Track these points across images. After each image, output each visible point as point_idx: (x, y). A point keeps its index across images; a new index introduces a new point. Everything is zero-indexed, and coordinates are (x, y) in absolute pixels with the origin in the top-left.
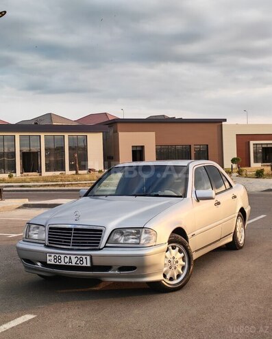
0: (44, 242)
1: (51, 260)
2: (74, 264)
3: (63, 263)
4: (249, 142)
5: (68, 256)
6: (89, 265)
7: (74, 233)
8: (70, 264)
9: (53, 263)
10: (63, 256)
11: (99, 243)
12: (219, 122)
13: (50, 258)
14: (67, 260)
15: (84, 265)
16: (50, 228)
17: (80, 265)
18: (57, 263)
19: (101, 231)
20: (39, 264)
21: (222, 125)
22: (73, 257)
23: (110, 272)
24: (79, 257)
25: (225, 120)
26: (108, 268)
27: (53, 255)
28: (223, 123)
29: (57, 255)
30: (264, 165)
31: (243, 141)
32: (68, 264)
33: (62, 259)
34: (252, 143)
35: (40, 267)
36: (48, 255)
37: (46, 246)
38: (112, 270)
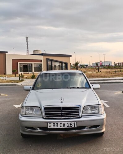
0: (42, 116)
1: (50, 126)
2: (66, 127)
3: (59, 127)
4: (18, 63)
5: (63, 123)
6: (76, 126)
7: (63, 110)
8: (64, 127)
9: (52, 127)
10: (59, 123)
11: (78, 114)
12: (4, 53)
13: (50, 125)
14: (62, 125)
16: (45, 108)
17: (70, 127)
18: (55, 127)
19: (79, 108)
20: (38, 129)
21: (5, 54)
22: (66, 123)
23: (85, 129)
24: (70, 123)
25: (7, 52)
26: (83, 127)
27: (52, 123)
28: (6, 53)
29: (55, 123)
30: (24, 73)
31: (15, 62)
32: (62, 127)
33: (59, 125)
34: (19, 63)
35: (40, 130)
36: (48, 123)
37: (43, 118)
38: (86, 128)
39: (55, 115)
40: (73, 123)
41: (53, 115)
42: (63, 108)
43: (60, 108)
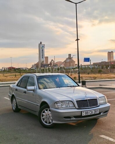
1: (84, 114)
2: (93, 114)
3: (89, 114)
5: (91, 111)
7: (89, 102)
9: (85, 115)
10: (89, 111)
11: (97, 104)
15: (97, 113)
16: (77, 101)
17: (95, 113)
18: (87, 115)
19: (96, 99)
20: (73, 117)
22: (93, 111)
24: (95, 110)
27: (85, 112)
29: (87, 111)
32: (91, 114)
33: (89, 113)
35: (74, 119)
36: (82, 112)
37: (77, 109)
38: (102, 113)
39: (83, 106)
40: (97, 110)
41: (82, 106)
42: (89, 100)
43: (87, 100)
